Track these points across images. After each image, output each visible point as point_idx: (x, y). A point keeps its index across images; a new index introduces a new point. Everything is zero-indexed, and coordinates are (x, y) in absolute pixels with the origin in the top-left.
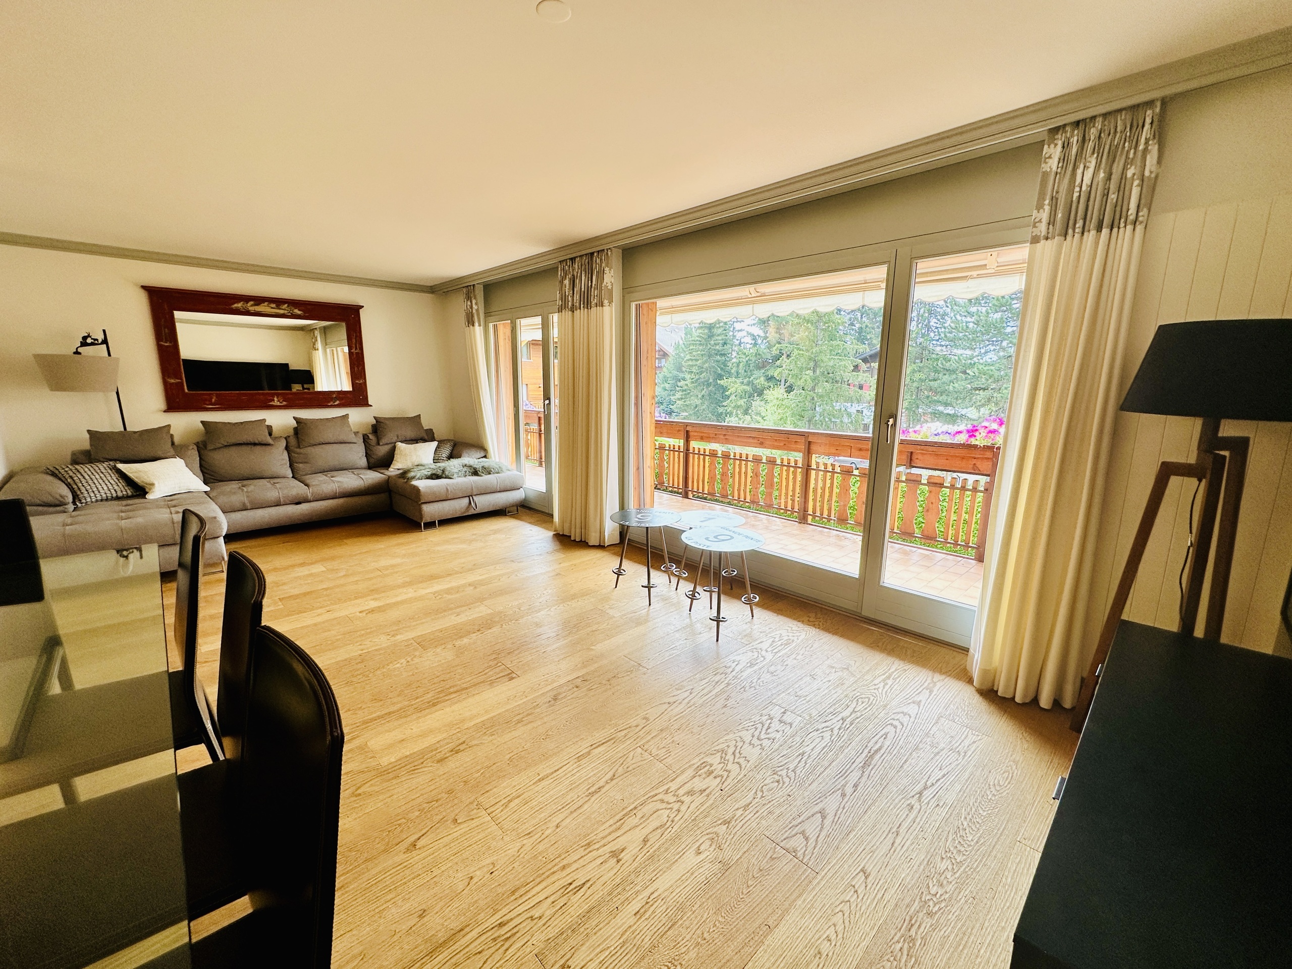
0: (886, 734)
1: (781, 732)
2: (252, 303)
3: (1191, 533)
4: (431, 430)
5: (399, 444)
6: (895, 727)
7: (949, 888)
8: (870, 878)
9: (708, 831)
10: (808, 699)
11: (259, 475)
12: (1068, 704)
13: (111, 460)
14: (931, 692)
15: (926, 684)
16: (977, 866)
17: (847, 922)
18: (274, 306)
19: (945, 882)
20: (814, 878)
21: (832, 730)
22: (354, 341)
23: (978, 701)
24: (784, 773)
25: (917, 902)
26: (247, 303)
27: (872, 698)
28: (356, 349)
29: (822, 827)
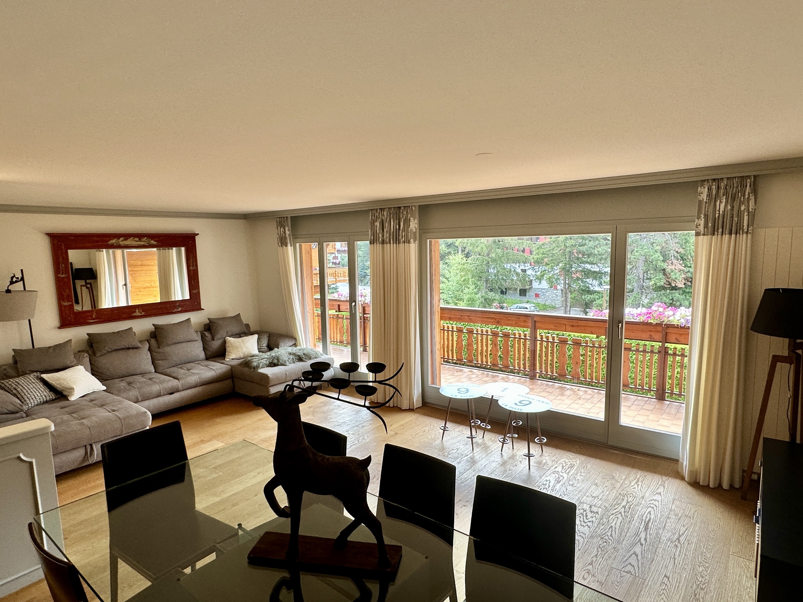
0: (650, 512)
1: (594, 518)
2: (122, 239)
3: (789, 391)
4: (248, 324)
5: (229, 339)
6: (653, 508)
7: (707, 577)
8: (670, 579)
9: (584, 569)
10: (600, 498)
11: (134, 373)
12: (737, 485)
13: (36, 372)
14: (664, 487)
15: (660, 483)
16: (716, 567)
17: (667, 597)
18: (137, 239)
19: (704, 576)
20: (644, 582)
21: (621, 513)
22: (191, 260)
23: (689, 488)
24: (606, 537)
25: (695, 586)
26: (119, 239)
27: (634, 494)
28: (193, 267)
29: (638, 560)
